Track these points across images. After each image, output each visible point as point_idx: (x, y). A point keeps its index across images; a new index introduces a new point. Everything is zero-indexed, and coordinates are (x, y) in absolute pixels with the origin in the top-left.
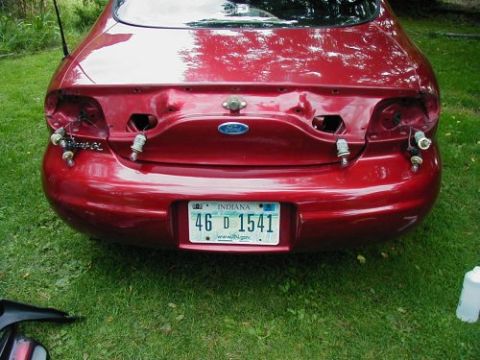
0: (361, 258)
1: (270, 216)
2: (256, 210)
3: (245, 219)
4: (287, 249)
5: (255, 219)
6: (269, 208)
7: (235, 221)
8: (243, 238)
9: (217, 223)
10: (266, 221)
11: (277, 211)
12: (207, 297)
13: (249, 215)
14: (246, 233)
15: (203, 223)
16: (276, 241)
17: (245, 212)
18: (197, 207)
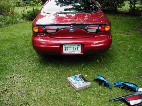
0: (98, 61)
1: (79, 47)
2: (76, 46)
3: (74, 48)
4: (82, 54)
5: (76, 48)
6: (79, 45)
7: (72, 48)
8: (74, 52)
9: (69, 49)
10: (78, 48)
11: (80, 46)
12: (66, 67)
13: (75, 47)
14: (75, 51)
15: (66, 49)
16: (80, 52)
17: (74, 46)
18: (65, 46)
